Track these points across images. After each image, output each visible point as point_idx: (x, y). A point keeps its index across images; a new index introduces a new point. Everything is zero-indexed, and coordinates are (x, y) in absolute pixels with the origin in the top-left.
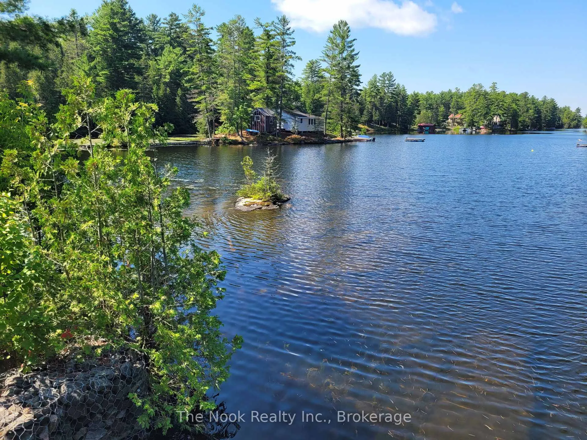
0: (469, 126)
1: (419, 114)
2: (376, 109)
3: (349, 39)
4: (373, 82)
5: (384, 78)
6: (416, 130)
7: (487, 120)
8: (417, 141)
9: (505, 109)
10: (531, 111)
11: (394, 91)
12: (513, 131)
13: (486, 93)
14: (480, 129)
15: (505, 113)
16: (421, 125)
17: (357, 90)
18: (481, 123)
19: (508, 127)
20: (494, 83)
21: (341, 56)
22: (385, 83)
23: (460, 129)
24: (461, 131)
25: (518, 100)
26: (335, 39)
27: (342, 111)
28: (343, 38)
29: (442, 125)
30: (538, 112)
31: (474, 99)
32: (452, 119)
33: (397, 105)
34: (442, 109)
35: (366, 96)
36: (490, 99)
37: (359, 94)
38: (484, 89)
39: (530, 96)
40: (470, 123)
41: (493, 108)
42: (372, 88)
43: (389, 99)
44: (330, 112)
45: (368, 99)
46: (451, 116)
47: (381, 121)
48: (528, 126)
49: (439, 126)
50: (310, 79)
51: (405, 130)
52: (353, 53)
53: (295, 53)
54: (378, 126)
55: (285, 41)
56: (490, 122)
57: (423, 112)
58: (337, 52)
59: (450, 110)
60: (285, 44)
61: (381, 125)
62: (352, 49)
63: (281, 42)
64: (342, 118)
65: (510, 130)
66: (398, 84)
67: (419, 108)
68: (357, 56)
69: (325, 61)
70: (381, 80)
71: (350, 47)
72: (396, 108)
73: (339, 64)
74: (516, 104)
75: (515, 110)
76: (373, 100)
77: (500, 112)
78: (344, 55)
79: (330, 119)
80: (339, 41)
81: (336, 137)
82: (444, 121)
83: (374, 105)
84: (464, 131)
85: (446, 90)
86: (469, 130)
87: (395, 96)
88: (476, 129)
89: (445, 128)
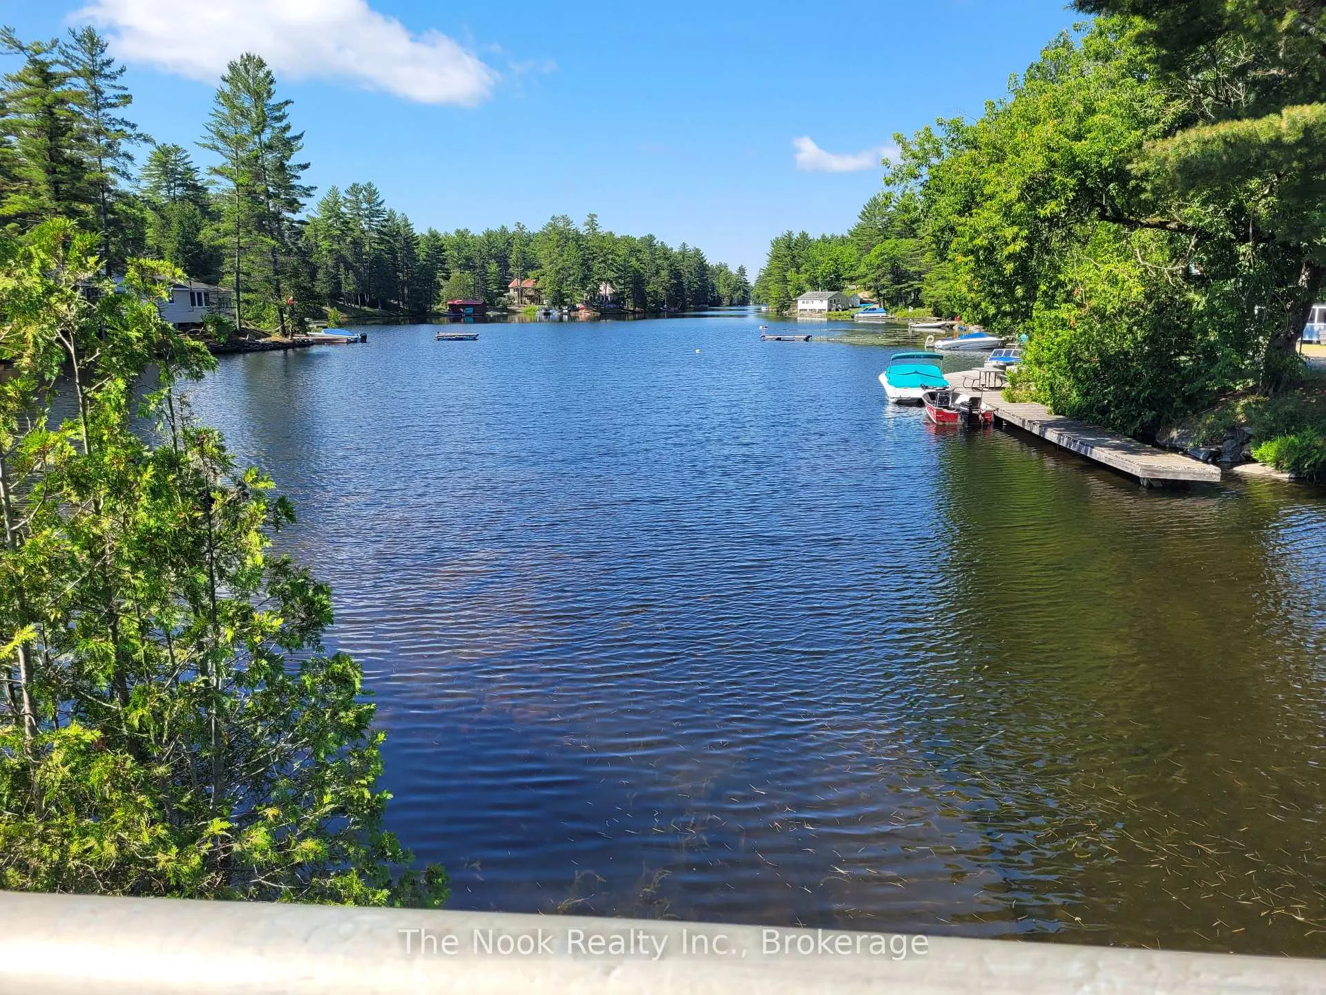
0: (554, 304)
1: (447, 278)
2: (347, 269)
3: (273, 101)
4: (331, 205)
5: (357, 197)
6: (444, 316)
7: (588, 292)
8: (461, 339)
9: (619, 269)
10: (664, 273)
11: (385, 226)
12: (638, 313)
13: (578, 238)
14: (578, 310)
15: (620, 277)
16: (456, 302)
17: (293, 222)
18: (578, 298)
19: (629, 305)
20: (592, 216)
21: (257, 140)
22: (359, 209)
23: (538, 311)
24: (539, 314)
25: (640, 251)
26: (238, 98)
27: (276, 272)
28: (258, 96)
29: (499, 303)
30: (676, 274)
31: (558, 247)
32: (517, 290)
33: (395, 258)
34: (493, 267)
35: (317, 236)
36: (588, 249)
37: (301, 233)
38: (574, 227)
39: (658, 240)
40: (555, 298)
41: (596, 266)
42: (330, 218)
43: (376, 246)
44: (248, 274)
45: (325, 244)
46: (515, 283)
47: (362, 296)
48: (663, 303)
49: (493, 306)
50: (163, 192)
51: (421, 315)
52: (288, 135)
53: (133, 126)
54: (357, 306)
55: (101, 93)
56: (594, 295)
57: (456, 273)
58: (246, 130)
59: (511, 270)
60: (101, 101)
61: (363, 303)
62: (283, 124)
63: (87, 94)
64: (278, 290)
65: (634, 312)
66: (392, 212)
67: (446, 266)
68: (300, 143)
69: (217, 149)
70: (350, 201)
71: (279, 119)
72: (394, 265)
73: (257, 158)
74: (638, 260)
75: (636, 271)
76: (335, 247)
77: (610, 274)
78: (266, 136)
79: (248, 290)
80: (247, 102)
81: (267, 335)
82: (501, 295)
83: (340, 259)
84: (545, 314)
85: (495, 227)
86: (555, 313)
87: (387, 238)
88: (570, 311)
89: (505, 308)
